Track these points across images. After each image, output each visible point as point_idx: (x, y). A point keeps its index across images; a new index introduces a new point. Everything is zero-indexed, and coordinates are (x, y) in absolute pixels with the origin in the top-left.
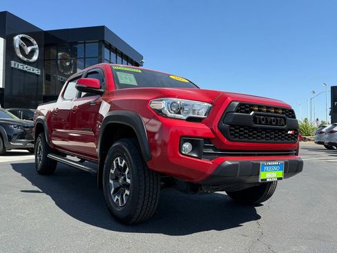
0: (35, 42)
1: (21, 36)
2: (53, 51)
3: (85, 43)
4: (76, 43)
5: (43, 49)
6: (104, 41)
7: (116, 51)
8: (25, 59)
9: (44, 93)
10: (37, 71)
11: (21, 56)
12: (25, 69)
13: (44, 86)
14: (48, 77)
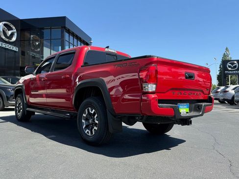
0: (14, 28)
1: (4, 23)
2: (27, 34)
3: (51, 29)
4: (43, 29)
5: (19, 32)
6: (65, 27)
7: (73, 35)
8: (7, 40)
9: (20, 65)
10: (15, 49)
11: (4, 37)
12: (7, 47)
13: (20, 59)
14: (23, 53)
